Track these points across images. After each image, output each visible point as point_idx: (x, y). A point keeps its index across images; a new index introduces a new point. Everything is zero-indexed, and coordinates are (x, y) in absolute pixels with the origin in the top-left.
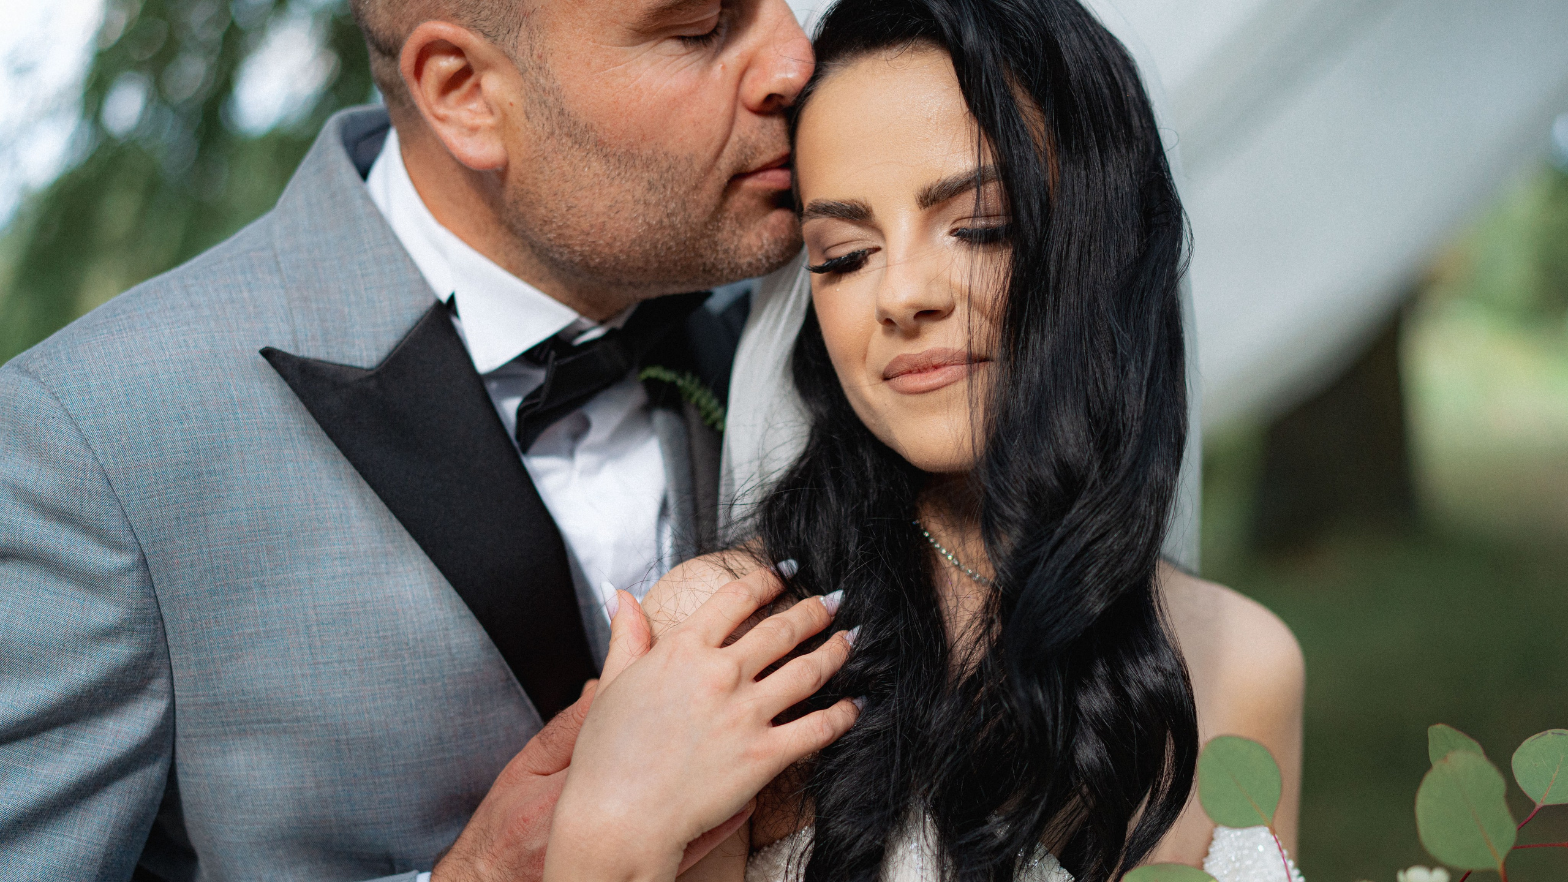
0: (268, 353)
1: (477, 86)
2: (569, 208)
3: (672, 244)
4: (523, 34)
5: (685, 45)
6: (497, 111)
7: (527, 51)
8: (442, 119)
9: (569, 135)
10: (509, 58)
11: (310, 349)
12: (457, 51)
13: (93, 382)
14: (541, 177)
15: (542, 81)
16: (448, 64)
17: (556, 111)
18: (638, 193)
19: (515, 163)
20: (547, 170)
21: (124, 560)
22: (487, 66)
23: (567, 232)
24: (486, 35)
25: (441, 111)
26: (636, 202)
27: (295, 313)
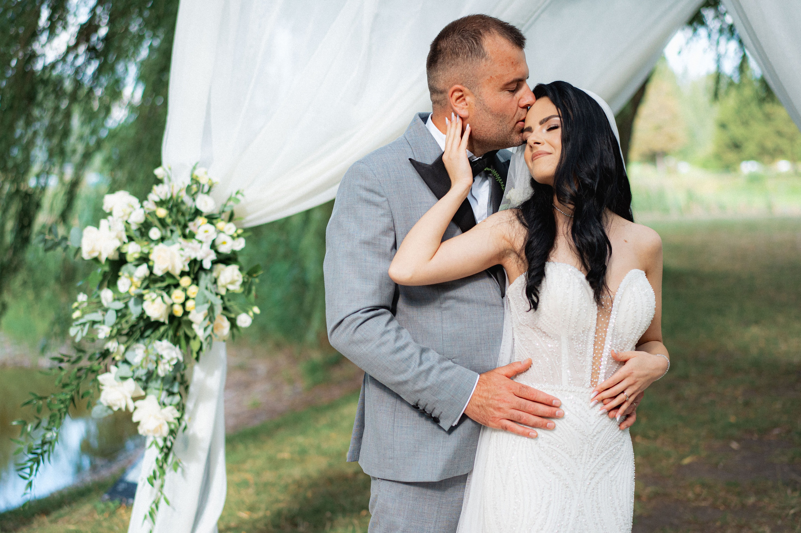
0: (410, 159)
1: (464, 99)
2: (483, 126)
3: (503, 135)
4: (477, 88)
5: (510, 92)
6: (468, 104)
7: (477, 92)
8: (455, 106)
9: (485, 110)
10: (473, 93)
11: (418, 160)
12: (461, 91)
13: (375, 164)
14: (477, 119)
15: (480, 98)
16: (457, 94)
17: (482, 104)
18: (498, 123)
19: (471, 116)
20: (478, 118)
21: (385, 199)
22: (467, 95)
23: (480, 131)
24: (468, 88)
25: (456, 104)
26: (497, 125)
27: (414, 152)
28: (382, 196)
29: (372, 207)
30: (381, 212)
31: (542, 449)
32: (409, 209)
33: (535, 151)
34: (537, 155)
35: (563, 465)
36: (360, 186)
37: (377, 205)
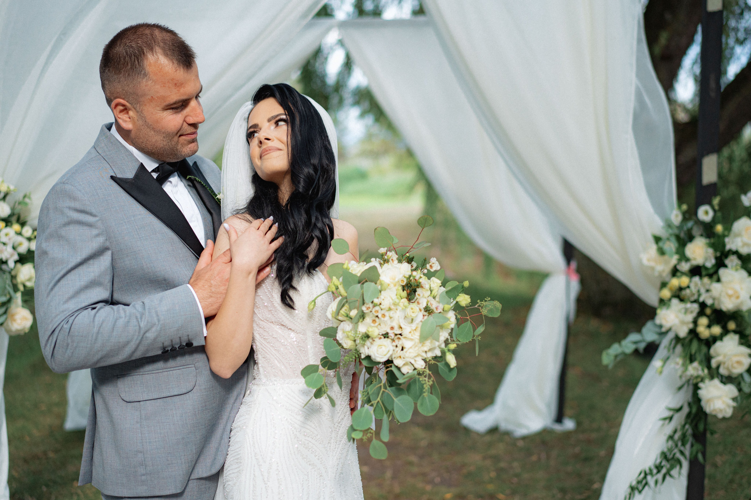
1: (127, 113)
3: (168, 148)
4: (138, 105)
5: (173, 110)
6: (131, 118)
7: (139, 108)
8: (119, 118)
9: (147, 126)
10: (135, 109)
12: (124, 105)
14: (140, 133)
15: (142, 114)
16: (120, 107)
17: (144, 121)
19: (135, 129)
20: (142, 132)
22: (130, 109)
24: (130, 104)
25: (119, 116)
26: (161, 140)
27: (113, 169)
28: (95, 216)
29: (85, 228)
30: (95, 232)
31: (300, 443)
32: (124, 224)
33: (264, 147)
34: (267, 151)
35: (317, 455)
36: (70, 208)
37: (90, 225)
